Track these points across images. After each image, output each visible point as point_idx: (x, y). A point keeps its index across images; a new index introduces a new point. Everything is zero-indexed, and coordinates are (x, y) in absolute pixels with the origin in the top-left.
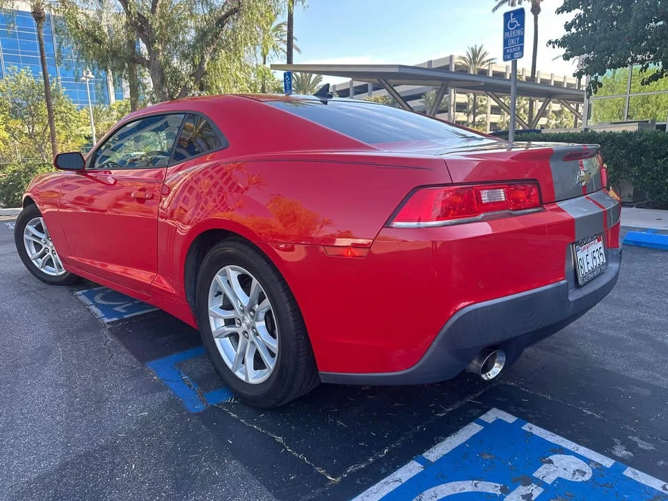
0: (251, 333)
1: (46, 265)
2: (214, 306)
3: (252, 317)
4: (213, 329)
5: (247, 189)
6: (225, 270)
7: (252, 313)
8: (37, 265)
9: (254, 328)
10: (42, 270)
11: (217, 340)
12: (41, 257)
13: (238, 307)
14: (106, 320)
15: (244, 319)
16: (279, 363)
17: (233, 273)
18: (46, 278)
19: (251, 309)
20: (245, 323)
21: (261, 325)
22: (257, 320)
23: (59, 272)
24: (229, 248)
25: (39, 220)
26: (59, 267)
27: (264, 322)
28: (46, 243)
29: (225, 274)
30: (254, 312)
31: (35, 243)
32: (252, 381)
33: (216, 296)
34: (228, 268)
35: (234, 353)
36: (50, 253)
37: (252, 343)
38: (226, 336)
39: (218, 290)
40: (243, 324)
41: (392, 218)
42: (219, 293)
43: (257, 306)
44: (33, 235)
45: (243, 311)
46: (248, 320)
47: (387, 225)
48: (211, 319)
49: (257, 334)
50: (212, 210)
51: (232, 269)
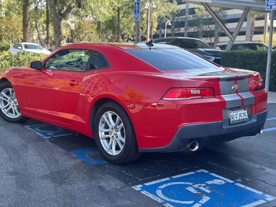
0: (115, 137)
1: (9, 112)
2: (101, 127)
3: (116, 131)
4: (100, 136)
5: (114, 83)
6: (107, 113)
7: (116, 129)
8: (4, 112)
9: (116, 135)
10: (7, 115)
11: (101, 140)
12: (6, 108)
13: (111, 127)
14: (46, 138)
15: (112, 132)
16: (125, 147)
17: (110, 114)
18: (8, 119)
19: (116, 128)
20: (113, 133)
21: (119, 133)
22: (118, 132)
23: (16, 116)
24: (109, 105)
25: (9, 90)
26: (16, 113)
27: (120, 132)
28: (10, 101)
29: (107, 115)
30: (117, 128)
31: (4, 101)
32: (114, 155)
33: (102, 123)
34: (108, 112)
35: (108, 146)
36: (12, 107)
37: (115, 140)
38: (105, 139)
39: (103, 121)
40: (112, 133)
41: (163, 97)
42: (104, 122)
43: (118, 126)
44: (4, 97)
45: (112, 129)
46: (114, 132)
47: (161, 99)
48: (100, 132)
49: (117, 137)
50: (102, 91)
51: (110, 113)
